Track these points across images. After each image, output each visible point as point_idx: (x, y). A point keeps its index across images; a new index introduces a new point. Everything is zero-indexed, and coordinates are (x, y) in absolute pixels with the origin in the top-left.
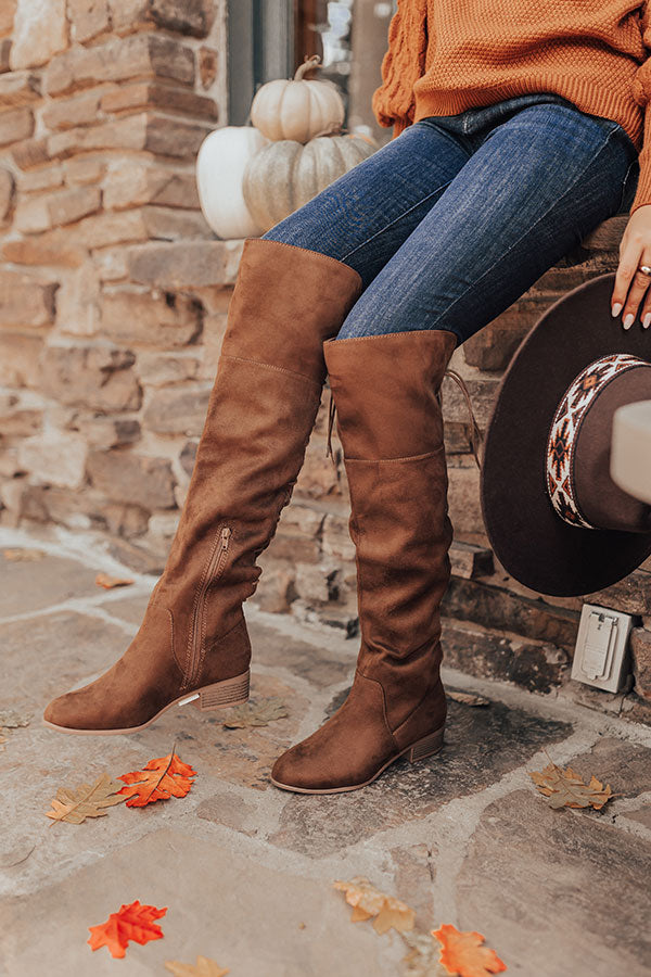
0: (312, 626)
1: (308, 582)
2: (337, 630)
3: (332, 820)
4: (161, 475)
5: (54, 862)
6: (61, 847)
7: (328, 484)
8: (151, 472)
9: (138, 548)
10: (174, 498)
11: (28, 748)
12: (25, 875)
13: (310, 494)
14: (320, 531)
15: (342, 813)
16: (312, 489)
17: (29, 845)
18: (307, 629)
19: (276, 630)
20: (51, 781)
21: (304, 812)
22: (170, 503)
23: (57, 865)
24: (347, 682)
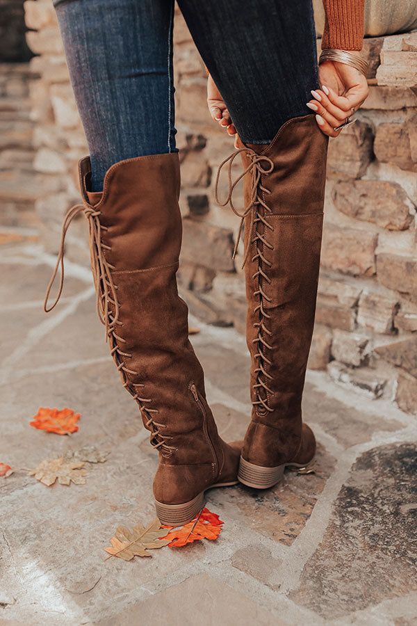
0: (344, 385)
1: (342, 347)
2: (366, 391)
3: (346, 582)
4: (224, 245)
5: (115, 594)
6: (121, 580)
7: (365, 266)
8: (216, 240)
9: (204, 302)
10: (234, 263)
11: (103, 484)
12: (91, 604)
13: (349, 273)
14: (356, 305)
15: (355, 576)
16: (351, 269)
17: (97, 576)
18: (340, 387)
19: (314, 386)
20: (119, 517)
21: (322, 571)
22: (231, 268)
23: (116, 597)
24: (371, 443)
